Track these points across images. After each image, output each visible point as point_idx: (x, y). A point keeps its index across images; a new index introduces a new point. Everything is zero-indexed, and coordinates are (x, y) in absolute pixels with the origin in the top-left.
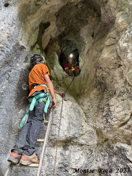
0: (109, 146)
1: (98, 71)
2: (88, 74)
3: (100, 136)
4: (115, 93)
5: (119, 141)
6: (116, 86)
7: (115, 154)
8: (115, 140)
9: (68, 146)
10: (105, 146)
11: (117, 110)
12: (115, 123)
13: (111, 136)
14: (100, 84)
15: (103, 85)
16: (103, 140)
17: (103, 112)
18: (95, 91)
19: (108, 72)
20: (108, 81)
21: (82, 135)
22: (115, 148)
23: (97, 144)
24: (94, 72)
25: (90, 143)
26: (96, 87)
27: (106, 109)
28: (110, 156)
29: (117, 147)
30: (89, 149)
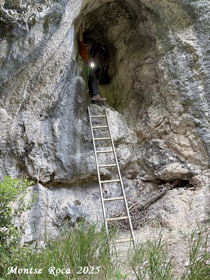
0: (146, 143)
1: (136, 83)
2: (123, 85)
3: (140, 137)
4: (152, 103)
5: (154, 138)
6: (153, 98)
7: (151, 147)
8: (152, 138)
9: (119, 145)
10: (143, 143)
11: (154, 116)
12: (152, 125)
13: (149, 135)
14: (138, 95)
15: (140, 97)
16: (142, 139)
17: (142, 118)
18: (133, 101)
19: (146, 86)
20: (146, 93)
21: (128, 136)
22: (151, 143)
23: (137, 143)
24: (130, 83)
25: (133, 142)
26: (134, 98)
27: (144, 116)
28: (147, 149)
29: (152, 142)
30: (133, 147)
